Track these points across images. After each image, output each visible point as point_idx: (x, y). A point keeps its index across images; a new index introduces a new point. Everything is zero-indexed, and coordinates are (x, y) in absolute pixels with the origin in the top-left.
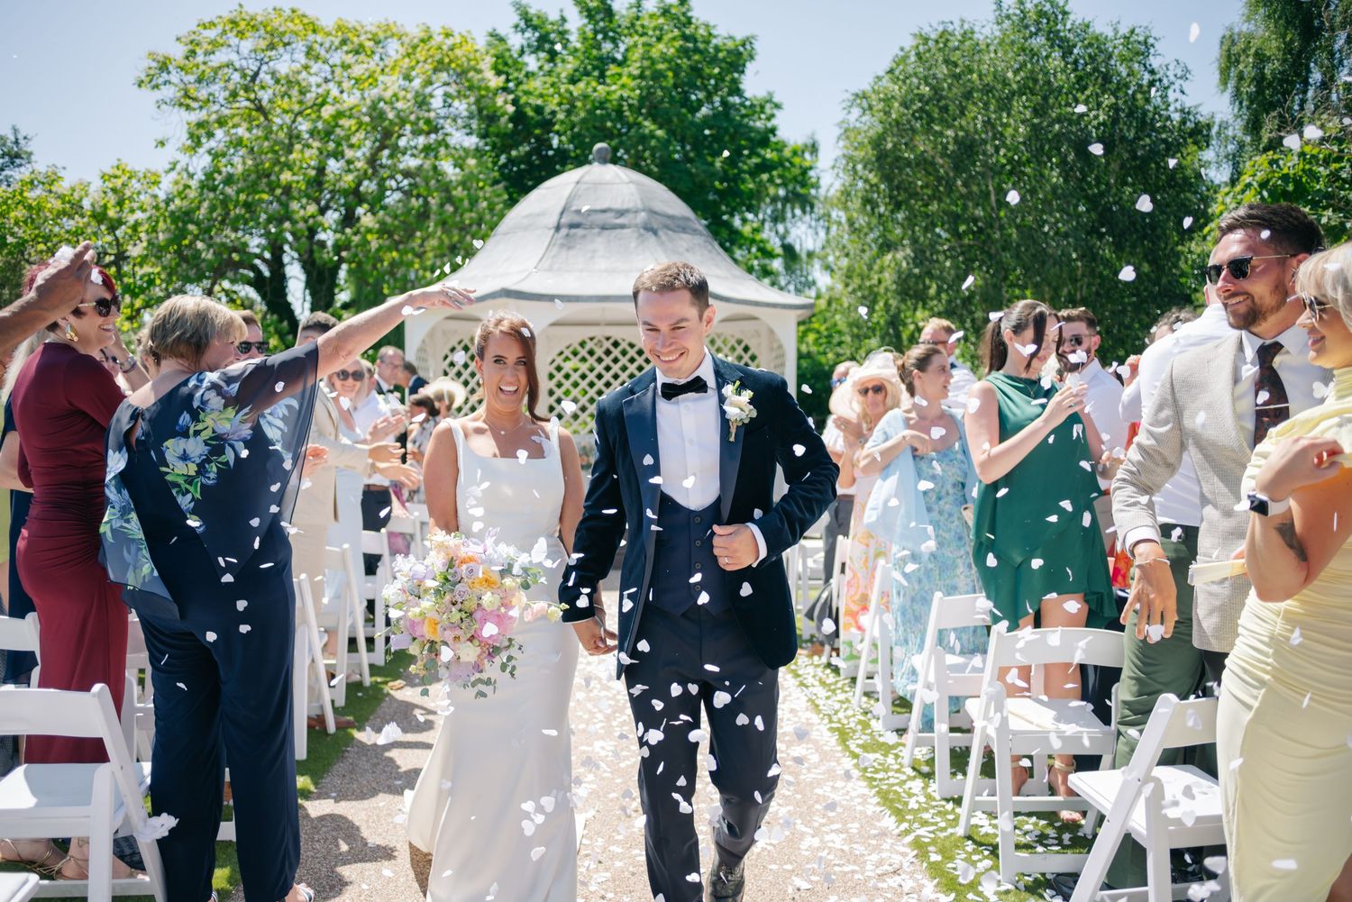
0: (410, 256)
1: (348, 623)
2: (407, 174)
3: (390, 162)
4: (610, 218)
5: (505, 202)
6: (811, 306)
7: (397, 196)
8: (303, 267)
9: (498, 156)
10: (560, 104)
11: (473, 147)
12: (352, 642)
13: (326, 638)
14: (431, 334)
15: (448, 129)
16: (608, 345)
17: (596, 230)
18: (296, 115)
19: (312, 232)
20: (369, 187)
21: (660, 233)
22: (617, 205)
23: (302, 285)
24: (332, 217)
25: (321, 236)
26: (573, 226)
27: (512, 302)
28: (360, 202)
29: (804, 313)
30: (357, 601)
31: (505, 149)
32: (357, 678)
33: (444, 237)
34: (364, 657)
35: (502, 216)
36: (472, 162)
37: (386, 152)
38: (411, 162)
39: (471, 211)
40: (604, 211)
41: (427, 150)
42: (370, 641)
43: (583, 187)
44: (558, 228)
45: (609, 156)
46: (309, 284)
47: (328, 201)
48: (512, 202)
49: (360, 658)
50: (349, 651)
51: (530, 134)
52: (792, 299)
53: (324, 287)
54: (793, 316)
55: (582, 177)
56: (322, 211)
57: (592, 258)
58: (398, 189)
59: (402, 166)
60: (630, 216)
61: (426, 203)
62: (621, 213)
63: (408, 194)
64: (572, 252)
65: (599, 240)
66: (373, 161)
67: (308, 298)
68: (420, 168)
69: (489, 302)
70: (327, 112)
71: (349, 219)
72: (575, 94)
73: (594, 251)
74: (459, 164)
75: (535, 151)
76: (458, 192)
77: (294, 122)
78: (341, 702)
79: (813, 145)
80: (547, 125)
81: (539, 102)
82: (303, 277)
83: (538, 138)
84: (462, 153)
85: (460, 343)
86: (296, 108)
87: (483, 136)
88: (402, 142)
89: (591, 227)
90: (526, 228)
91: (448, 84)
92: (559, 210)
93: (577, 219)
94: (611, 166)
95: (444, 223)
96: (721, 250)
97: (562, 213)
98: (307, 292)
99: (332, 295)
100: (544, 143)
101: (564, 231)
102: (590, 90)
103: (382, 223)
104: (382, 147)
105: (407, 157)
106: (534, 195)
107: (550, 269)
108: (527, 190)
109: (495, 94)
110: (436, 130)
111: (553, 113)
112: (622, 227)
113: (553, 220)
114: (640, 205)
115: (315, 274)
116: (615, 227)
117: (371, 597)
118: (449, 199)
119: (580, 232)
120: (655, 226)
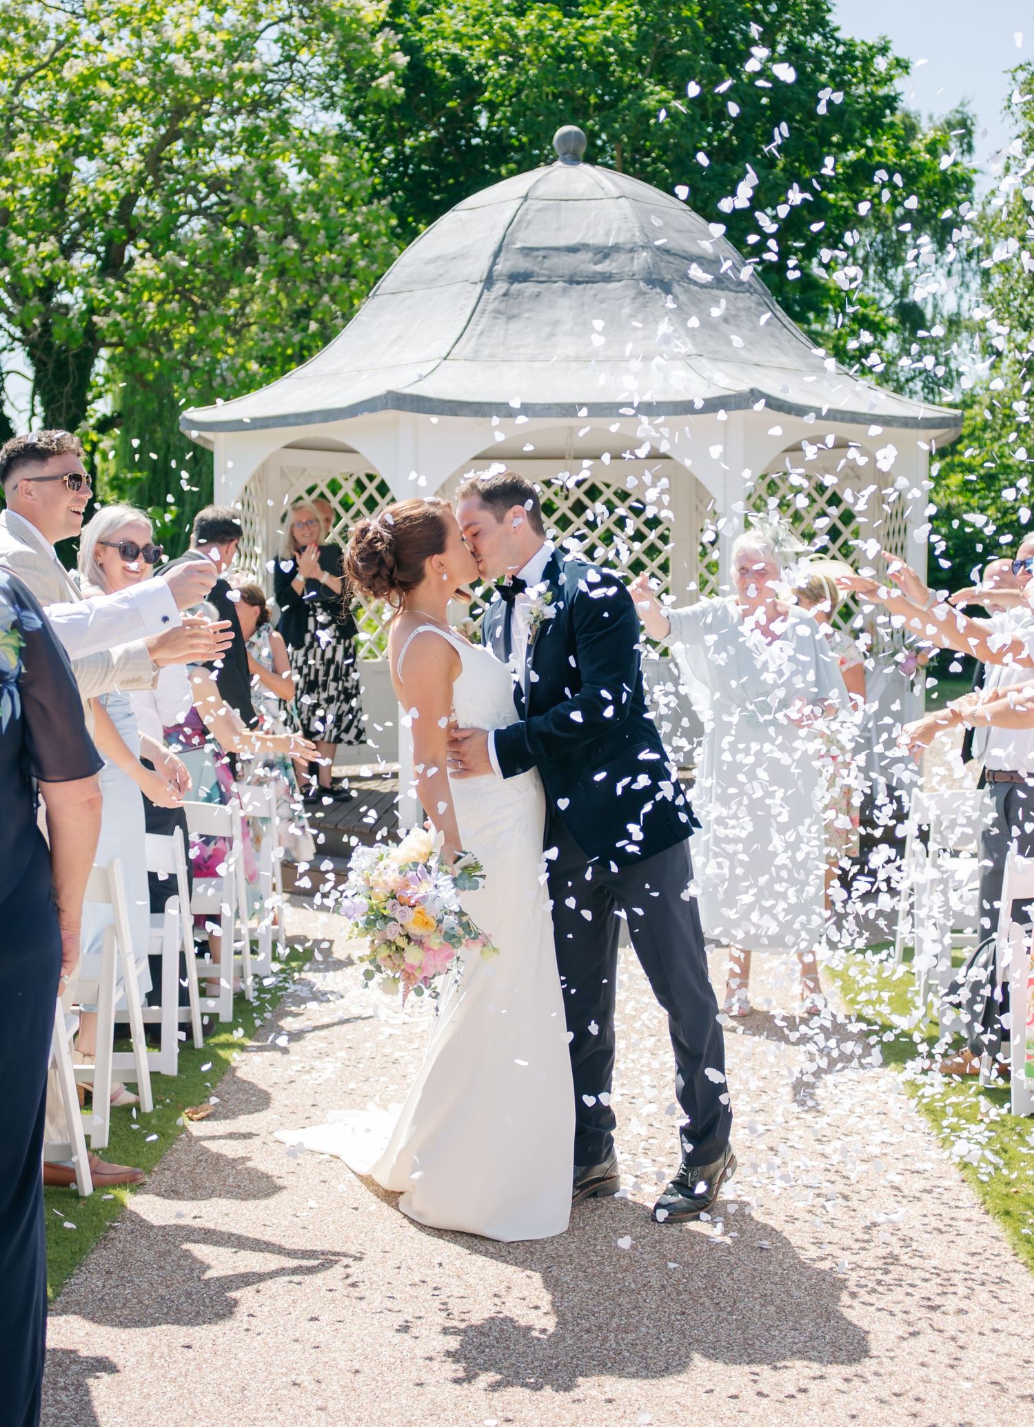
0: (219, 331)
1: (116, 997)
2: (216, 184)
3: (185, 162)
4: (584, 263)
5: (392, 232)
6: (956, 422)
7: (198, 223)
8: (31, 355)
9: (379, 148)
10: (494, 54)
11: (334, 132)
12: (122, 1033)
13: (76, 1026)
14: (260, 476)
15: (291, 102)
16: (579, 494)
17: (560, 284)
18: (21, 80)
19: (47, 291)
20: (147, 207)
21: (677, 289)
22: (598, 238)
23: (29, 386)
24: (83, 262)
25: (64, 298)
26: (516, 277)
27: (406, 417)
28: (132, 236)
29: (945, 436)
30: (131, 960)
31: (395, 137)
32: (128, 1097)
33: (282, 296)
34: (143, 1059)
35: (389, 261)
36: (330, 160)
37: (178, 145)
38: (223, 163)
39: (331, 248)
40: (573, 250)
41: (252, 137)
42: (153, 1033)
43: (533, 205)
44: (489, 281)
45: (582, 150)
46: (39, 385)
47: (76, 234)
48: (407, 234)
49: (136, 1061)
50: (117, 1048)
51: (438, 108)
52: (917, 408)
53: (67, 389)
54: (924, 443)
55: (533, 188)
56: (67, 251)
57: (552, 335)
58: (200, 212)
59: (207, 170)
60: (622, 257)
61: (251, 235)
62: (605, 253)
63: (217, 219)
64: (515, 326)
65: (564, 302)
66: (154, 158)
67: (39, 410)
68: (237, 173)
69: (365, 418)
70: (73, 70)
71: (113, 265)
72: (521, 33)
73: (556, 323)
74: (310, 164)
75: (449, 138)
76: (308, 217)
77: (15, 93)
78: (102, 1140)
79: (963, 123)
80: (471, 89)
81: (455, 49)
82: (30, 372)
83: (452, 115)
84: (313, 145)
85: (310, 491)
86: (21, 68)
87: (353, 114)
88: (209, 125)
89: (550, 280)
90: (430, 283)
91: (287, 19)
92: (492, 247)
93: (524, 264)
94: (586, 167)
95: (282, 272)
96: (787, 320)
97: (497, 255)
98: (38, 398)
99: (83, 405)
100: (462, 122)
101: (500, 287)
102: (547, 25)
103: (172, 272)
104: (173, 136)
105: (216, 154)
106: (447, 221)
107: (474, 358)
108: (433, 212)
109: (373, 34)
110: (269, 101)
111: (481, 69)
112: (607, 278)
113: (480, 268)
114: (639, 239)
115: (50, 366)
116: (592, 279)
117: (155, 952)
118: (292, 228)
119: (530, 288)
120: (668, 277)
